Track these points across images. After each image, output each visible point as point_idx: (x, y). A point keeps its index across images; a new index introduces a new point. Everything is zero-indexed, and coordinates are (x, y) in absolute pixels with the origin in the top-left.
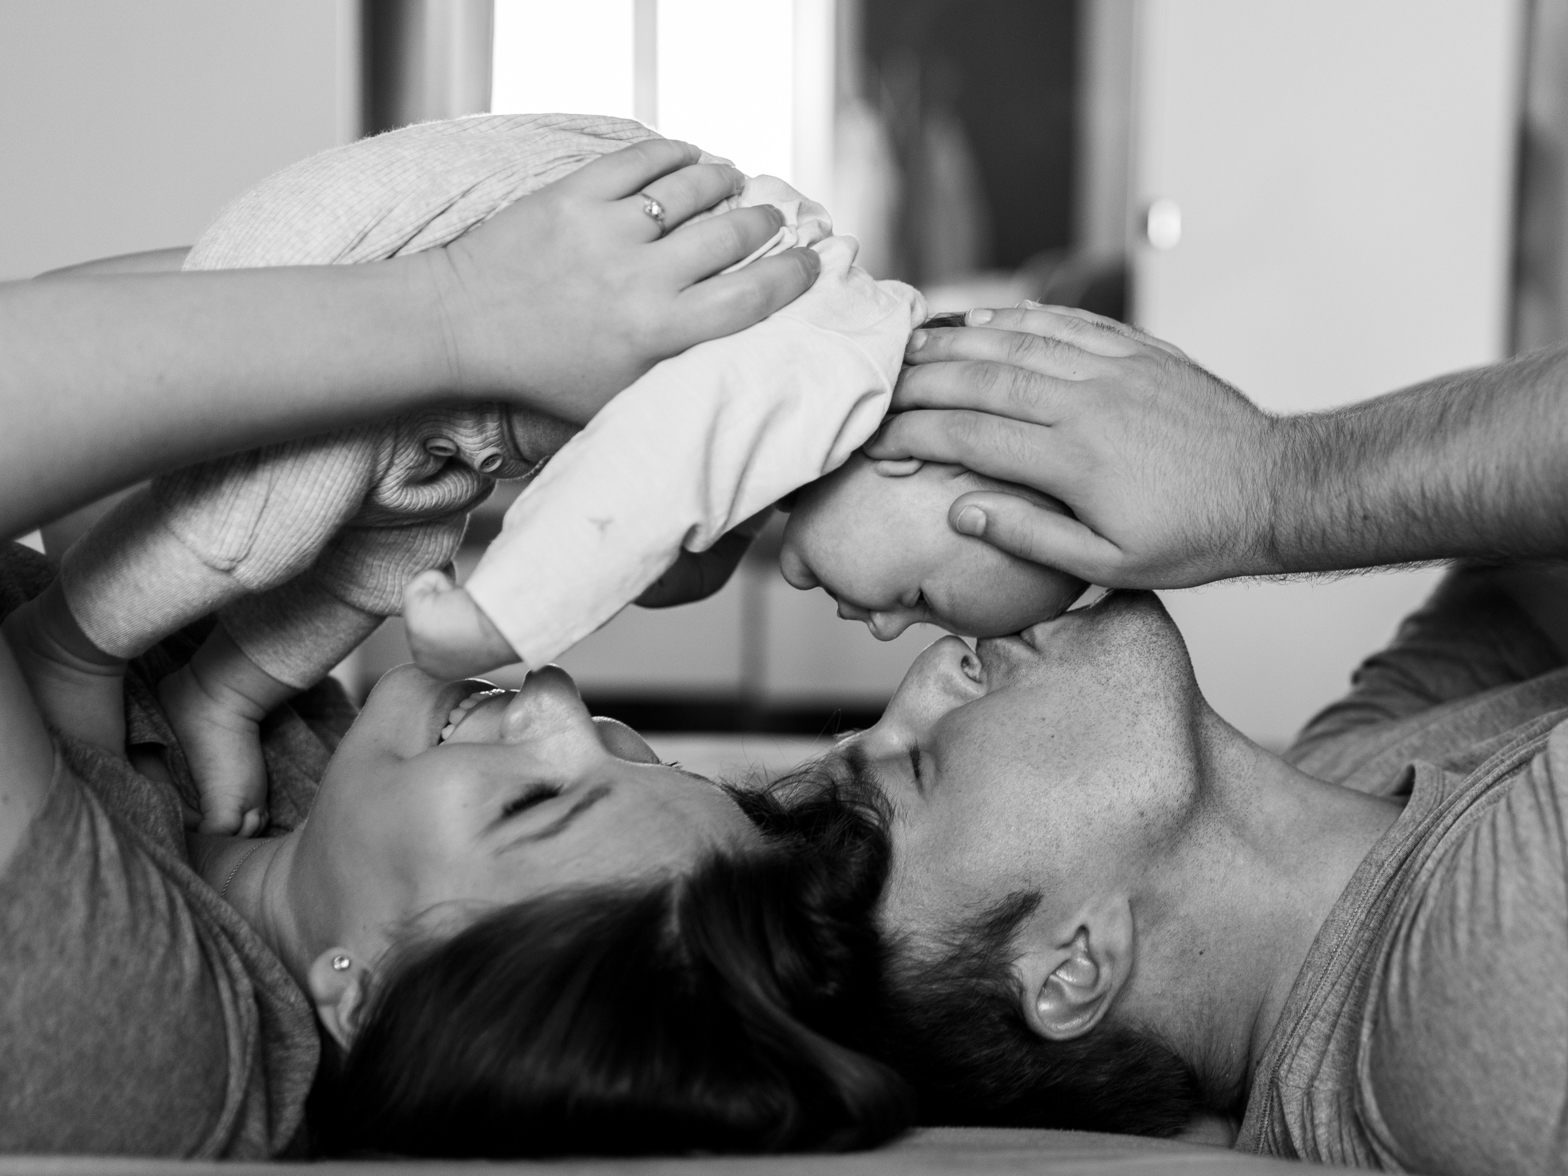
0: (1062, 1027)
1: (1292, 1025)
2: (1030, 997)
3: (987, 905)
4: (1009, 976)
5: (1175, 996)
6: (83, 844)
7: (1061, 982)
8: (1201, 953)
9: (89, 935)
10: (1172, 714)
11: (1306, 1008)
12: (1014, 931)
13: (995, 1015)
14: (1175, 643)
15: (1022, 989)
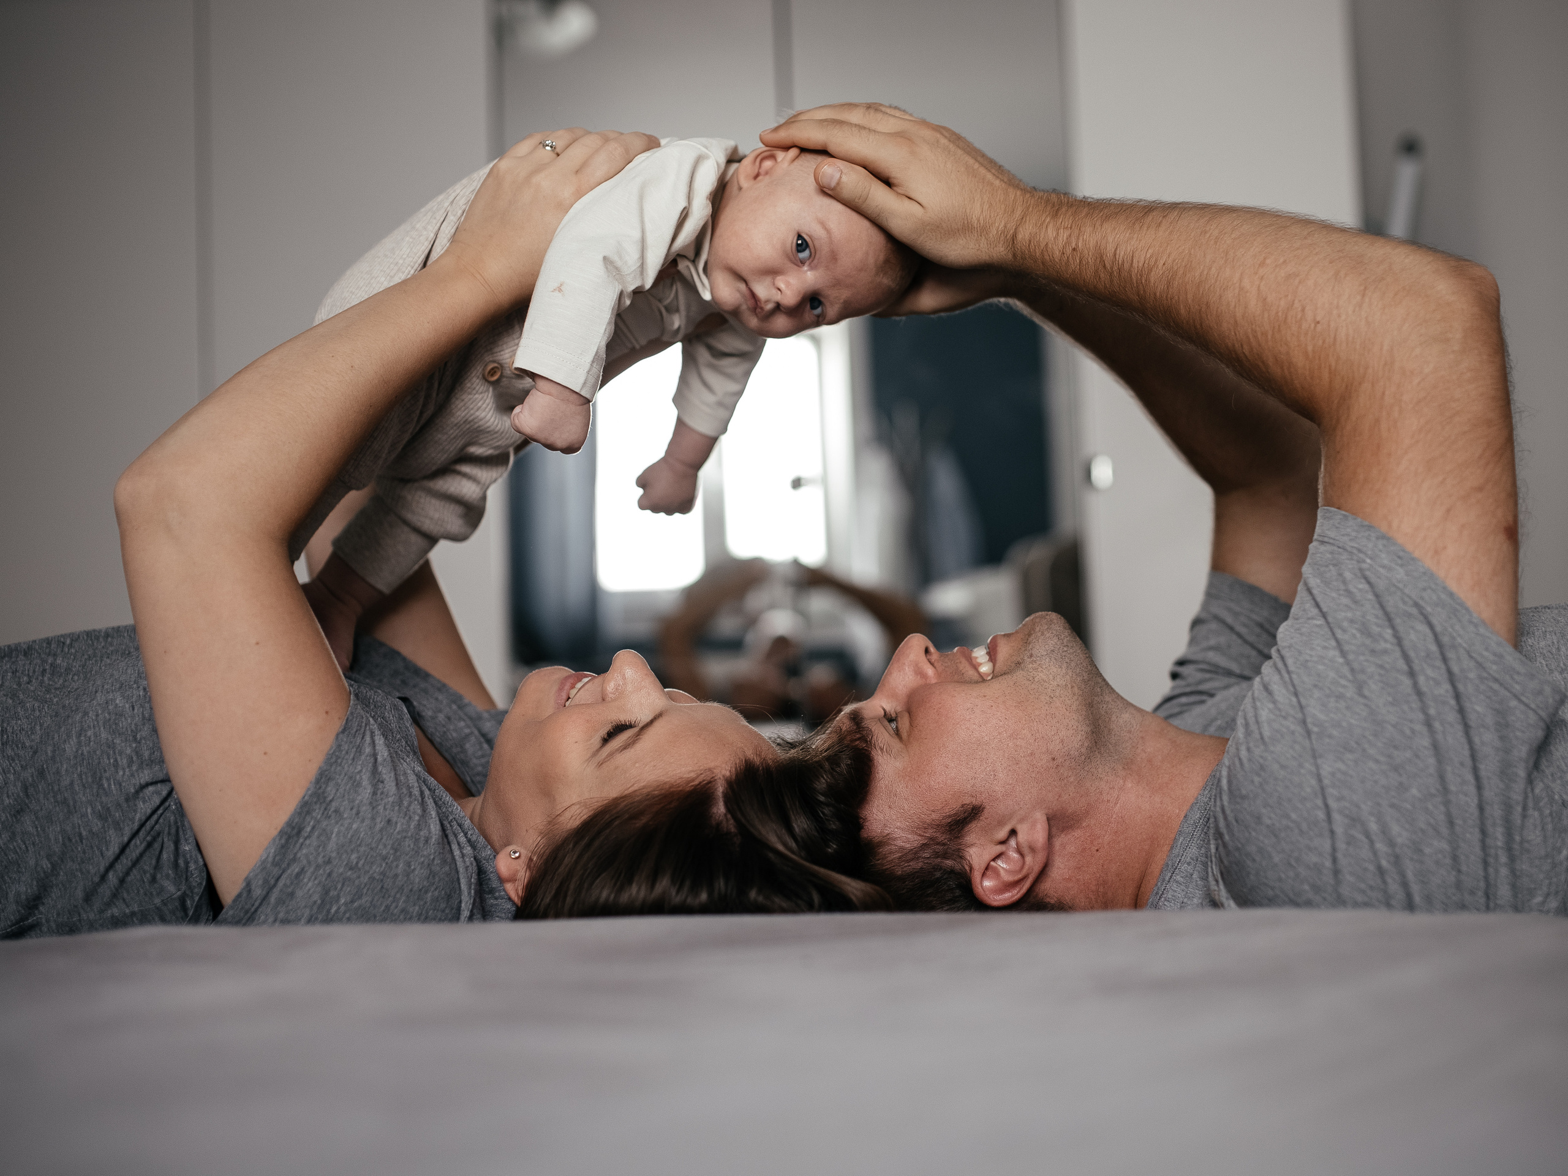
0: (998, 897)
1: (1169, 874)
2: (976, 876)
3: (948, 811)
4: (962, 857)
5: (1078, 880)
6: (368, 750)
7: (998, 866)
8: (1097, 850)
9: (373, 805)
10: (1076, 697)
11: (1179, 862)
12: (966, 829)
13: (952, 883)
14: (1079, 651)
15: (971, 868)
